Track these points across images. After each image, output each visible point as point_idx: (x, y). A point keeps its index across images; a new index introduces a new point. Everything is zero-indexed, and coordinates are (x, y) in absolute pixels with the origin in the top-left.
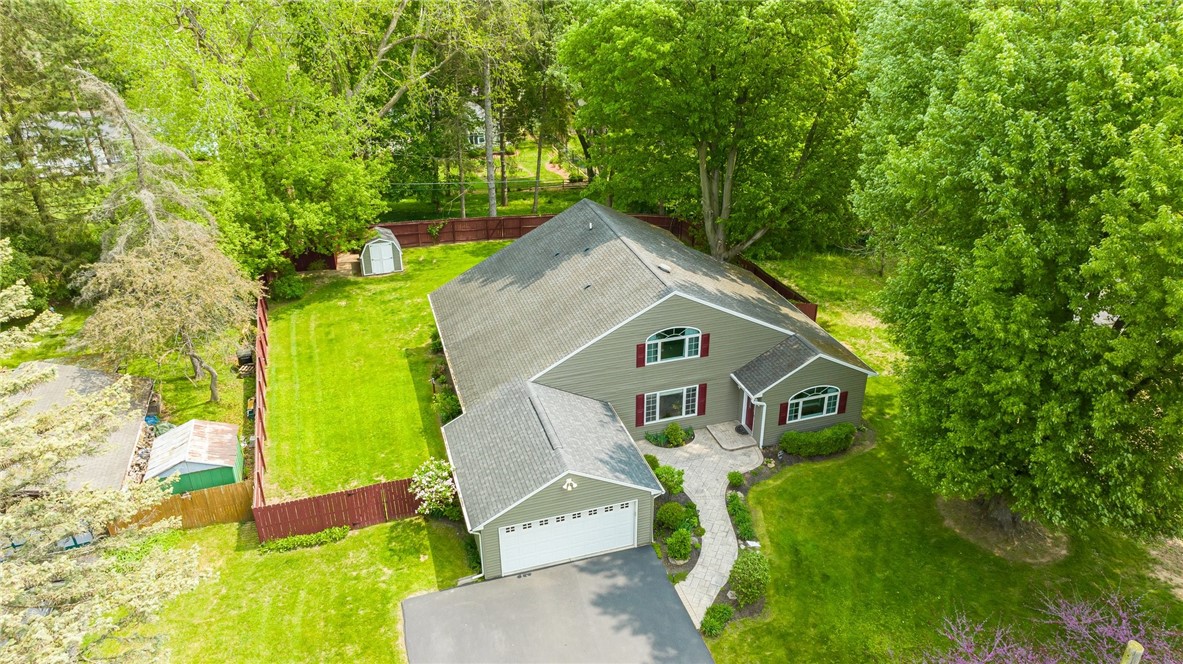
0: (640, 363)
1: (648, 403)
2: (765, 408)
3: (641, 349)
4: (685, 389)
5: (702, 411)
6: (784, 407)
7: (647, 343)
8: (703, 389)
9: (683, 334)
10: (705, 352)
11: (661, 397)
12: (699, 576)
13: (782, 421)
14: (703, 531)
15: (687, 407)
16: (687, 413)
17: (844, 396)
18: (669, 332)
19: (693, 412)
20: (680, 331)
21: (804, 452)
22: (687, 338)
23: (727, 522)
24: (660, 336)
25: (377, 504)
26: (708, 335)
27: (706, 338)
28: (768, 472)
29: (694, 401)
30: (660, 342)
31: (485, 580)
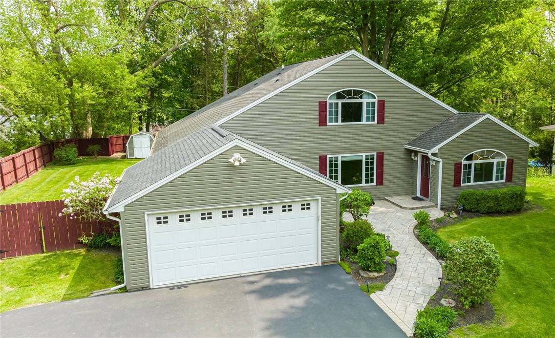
0: (322, 122)
1: (331, 166)
2: (441, 165)
3: (322, 106)
4: (364, 155)
5: (380, 182)
6: (458, 166)
7: (329, 101)
8: (381, 156)
9: (361, 97)
10: (381, 120)
11: (342, 162)
12: (400, 287)
13: (457, 183)
14: (397, 253)
15: (367, 175)
16: (367, 182)
17: (510, 163)
18: (349, 93)
19: (372, 181)
20: (358, 93)
21: (484, 206)
22: (365, 101)
23: (421, 248)
24: (339, 96)
25: (32, 228)
26: (384, 102)
27: (382, 104)
28: (452, 221)
29: (372, 169)
30: (340, 102)
31: (127, 291)
